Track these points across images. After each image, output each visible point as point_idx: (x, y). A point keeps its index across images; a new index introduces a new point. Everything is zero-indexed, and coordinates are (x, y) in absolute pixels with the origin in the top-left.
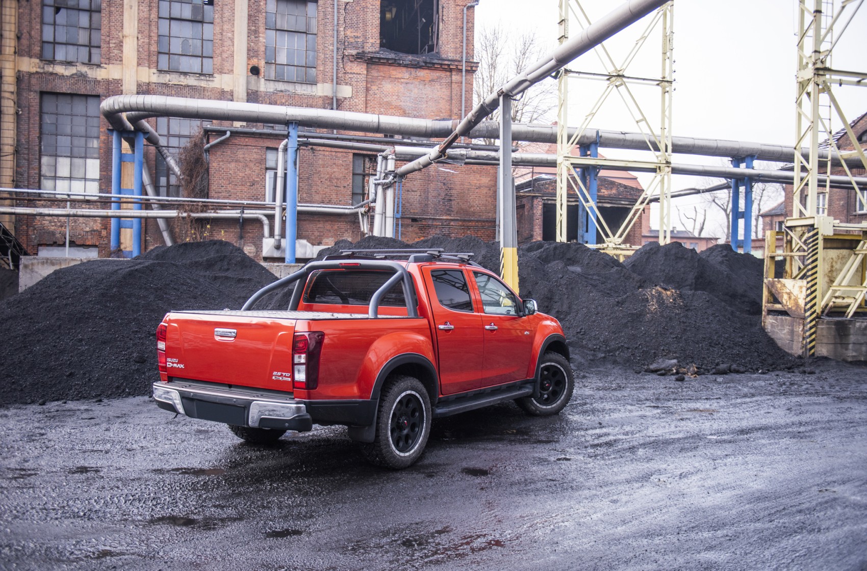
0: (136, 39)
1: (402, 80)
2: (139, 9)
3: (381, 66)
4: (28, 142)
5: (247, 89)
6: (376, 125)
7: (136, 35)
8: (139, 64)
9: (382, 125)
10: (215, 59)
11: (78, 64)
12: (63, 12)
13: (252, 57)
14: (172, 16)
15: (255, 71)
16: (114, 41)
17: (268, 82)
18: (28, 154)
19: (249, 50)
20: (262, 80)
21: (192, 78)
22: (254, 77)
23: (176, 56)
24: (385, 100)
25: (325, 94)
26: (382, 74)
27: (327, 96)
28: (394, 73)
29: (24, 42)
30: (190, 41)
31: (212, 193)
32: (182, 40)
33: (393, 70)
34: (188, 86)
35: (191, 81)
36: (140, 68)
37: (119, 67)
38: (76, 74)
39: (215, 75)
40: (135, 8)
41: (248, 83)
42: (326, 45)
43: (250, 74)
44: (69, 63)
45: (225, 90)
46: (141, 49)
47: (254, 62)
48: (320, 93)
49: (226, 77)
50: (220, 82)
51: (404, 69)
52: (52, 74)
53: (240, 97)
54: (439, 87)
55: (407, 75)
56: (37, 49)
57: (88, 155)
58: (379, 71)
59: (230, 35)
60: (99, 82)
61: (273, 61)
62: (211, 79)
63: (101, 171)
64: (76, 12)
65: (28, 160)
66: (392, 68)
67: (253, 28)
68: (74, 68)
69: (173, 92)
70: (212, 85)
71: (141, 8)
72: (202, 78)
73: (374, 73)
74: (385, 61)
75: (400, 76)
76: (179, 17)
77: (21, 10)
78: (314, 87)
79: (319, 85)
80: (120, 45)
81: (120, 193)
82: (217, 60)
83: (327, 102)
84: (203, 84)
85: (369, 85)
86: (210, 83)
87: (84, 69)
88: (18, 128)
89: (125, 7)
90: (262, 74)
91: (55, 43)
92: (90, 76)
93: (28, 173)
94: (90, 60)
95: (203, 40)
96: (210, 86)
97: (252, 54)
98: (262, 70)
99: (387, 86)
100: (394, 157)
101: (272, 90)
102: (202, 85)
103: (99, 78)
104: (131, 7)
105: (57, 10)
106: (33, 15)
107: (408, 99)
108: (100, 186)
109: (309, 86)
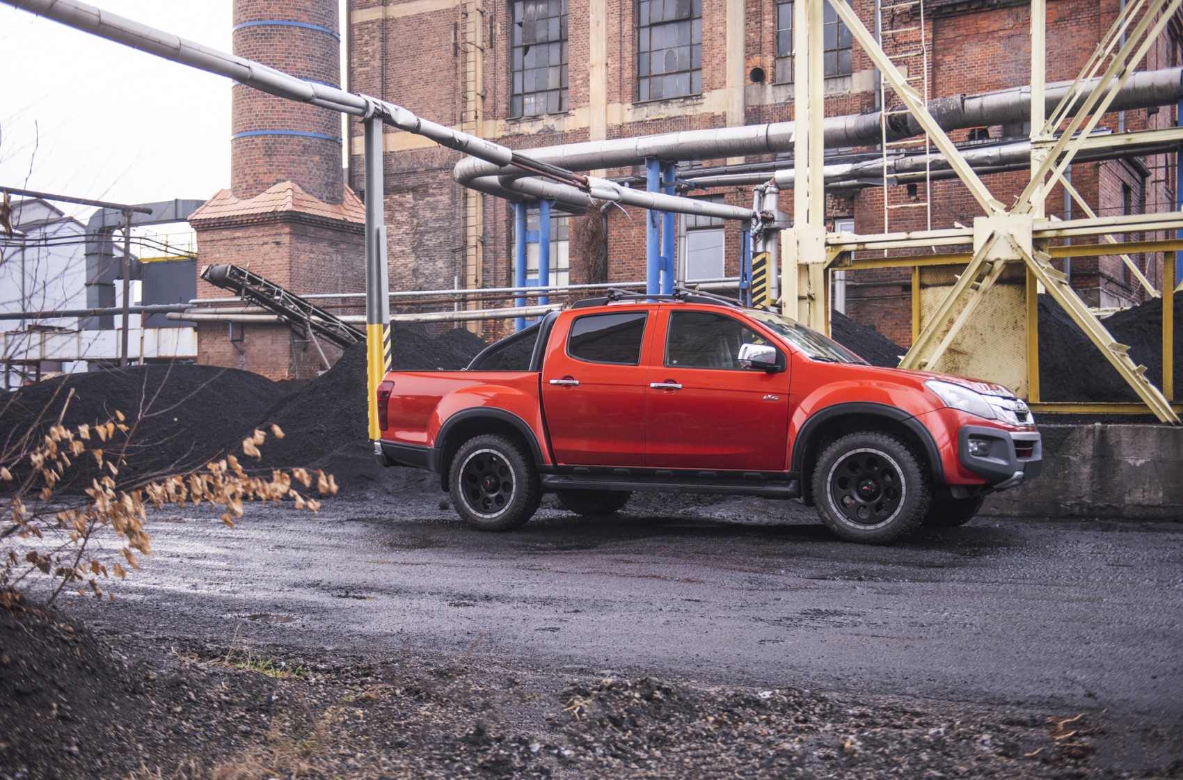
0: (604, 66)
1: (1001, 33)
2: (607, 24)
3: (962, 18)
4: (495, 229)
5: (746, 105)
6: (763, 140)
7: (604, 62)
8: (609, 101)
9: (773, 140)
10: (704, 71)
11: (544, 117)
12: (532, 50)
13: (752, 54)
14: (653, 21)
15: (757, 75)
16: (580, 76)
17: (776, 89)
18: (495, 245)
19: (747, 45)
20: (769, 87)
21: (675, 106)
22: (757, 85)
23: (659, 78)
24: (969, 77)
25: (864, 89)
26: (963, 31)
27: (865, 93)
28: (984, 23)
29: (489, 101)
30: (676, 51)
31: (612, 275)
32: (665, 52)
33: (983, 19)
34: (670, 118)
35: (674, 110)
36: (611, 106)
37: (586, 110)
38: (542, 130)
39: (704, 94)
40: (603, 24)
41: (746, 96)
42: (864, 6)
43: (750, 82)
44: (536, 118)
45: (716, 114)
46: (611, 80)
47: (756, 61)
48: (857, 89)
49: (717, 94)
50: (712, 103)
51: (1004, 13)
52: (518, 135)
53: (736, 120)
54: (1074, 29)
55: (1009, 23)
56: (502, 107)
57: (560, 237)
58: (957, 27)
59: (721, 29)
60: (567, 134)
61: (789, 53)
62: (699, 101)
63: (570, 257)
64: (545, 47)
65: (495, 252)
66: (980, 16)
67: (754, 9)
68: (540, 122)
69: (652, 131)
70: (701, 110)
71: (611, 21)
72: (688, 102)
73: (949, 33)
74: (965, 7)
75: (996, 26)
76: (660, 20)
77: (485, 62)
78: (847, 80)
79: (855, 76)
80: (586, 81)
81: (524, 286)
82: (706, 72)
83: (867, 101)
84: (689, 111)
85: (940, 57)
86: (698, 108)
87: (550, 122)
88: (484, 212)
89: (592, 24)
90: (769, 78)
91: (524, 94)
92: (557, 129)
93: (495, 269)
94: (560, 109)
95: (691, 45)
96: (698, 113)
97: (752, 51)
98: (769, 71)
99: (974, 51)
100: (774, 189)
101: (783, 100)
102: (688, 113)
103: (567, 131)
104: (598, 23)
105: (526, 49)
106: (499, 64)
107: (1013, 65)
108: (570, 277)
109: (839, 82)
